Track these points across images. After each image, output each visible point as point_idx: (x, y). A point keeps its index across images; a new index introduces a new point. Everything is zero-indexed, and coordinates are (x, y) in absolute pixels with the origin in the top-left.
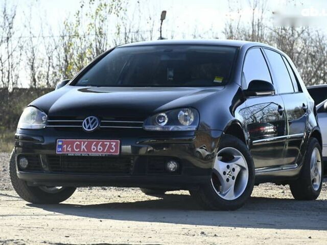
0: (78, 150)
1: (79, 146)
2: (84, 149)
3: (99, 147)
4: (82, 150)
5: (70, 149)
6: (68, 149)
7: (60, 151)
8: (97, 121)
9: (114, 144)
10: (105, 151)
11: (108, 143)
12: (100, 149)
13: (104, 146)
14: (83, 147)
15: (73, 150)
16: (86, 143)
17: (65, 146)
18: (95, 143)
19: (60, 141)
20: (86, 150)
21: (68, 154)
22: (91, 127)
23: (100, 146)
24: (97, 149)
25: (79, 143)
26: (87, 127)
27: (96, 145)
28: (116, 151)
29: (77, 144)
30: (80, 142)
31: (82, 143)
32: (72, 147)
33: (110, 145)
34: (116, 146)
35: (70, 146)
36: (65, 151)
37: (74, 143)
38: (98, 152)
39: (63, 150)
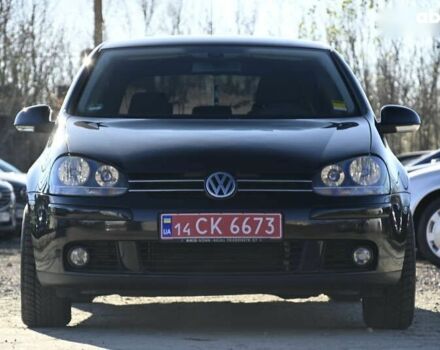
0: (205, 232)
1: (205, 226)
2: (215, 230)
3: (244, 226)
4: (212, 232)
5: (189, 231)
6: (185, 231)
7: (169, 235)
8: (232, 180)
9: (272, 220)
10: (256, 232)
11: (261, 219)
12: (247, 230)
13: (253, 224)
14: (214, 227)
15: (194, 232)
16: (220, 219)
17: (178, 226)
18: (236, 219)
19: (168, 217)
20: (220, 232)
21: (185, 240)
22: (225, 191)
23: (247, 224)
24: (241, 229)
25: (205, 220)
26: (217, 191)
27: (239, 222)
28: (276, 233)
29: (202, 222)
30: (209, 218)
31: (212, 219)
32: (192, 227)
33: (265, 223)
34: (275, 223)
35: (188, 225)
36: (179, 234)
37: (196, 221)
38: (243, 235)
39: (174, 232)
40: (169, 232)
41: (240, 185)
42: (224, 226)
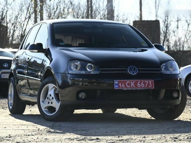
0: (129, 86)
2: (133, 86)
3: (142, 84)
4: (132, 86)
5: (124, 86)
6: (122, 86)
7: (117, 88)
8: (136, 69)
9: (151, 82)
10: (146, 86)
11: (147, 82)
12: (143, 85)
13: (145, 83)
14: (132, 84)
15: (126, 87)
16: (134, 82)
17: (120, 84)
18: (139, 82)
19: (116, 81)
21: (123, 89)
22: (135, 72)
23: (143, 83)
25: (129, 82)
26: (132, 72)
27: (140, 83)
28: (152, 87)
29: (128, 83)
30: (130, 81)
31: (132, 82)
32: (125, 85)
33: (149, 83)
34: (152, 83)
35: (123, 84)
36: (121, 87)
37: (126, 82)
38: (142, 87)
39: (119, 86)
40: (117, 86)
41: (139, 70)
42: (136, 84)
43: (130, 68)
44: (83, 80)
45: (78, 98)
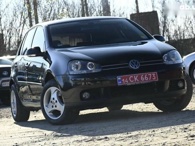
0: (133, 81)
1: (133, 79)
2: (136, 80)
3: (146, 78)
4: (135, 81)
5: (127, 81)
6: (126, 81)
7: (121, 84)
8: (138, 62)
9: (154, 74)
10: (150, 79)
11: (151, 75)
13: (148, 76)
14: (136, 79)
15: (129, 82)
16: (137, 76)
17: (123, 80)
18: (142, 75)
19: (120, 77)
20: (138, 81)
21: (127, 85)
23: (146, 77)
25: (132, 77)
26: (134, 66)
27: (144, 77)
28: (156, 79)
31: (135, 76)
32: (128, 80)
34: (155, 76)
35: (127, 79)
36: (124, 83)
37: (129, 77)
38: (146, 80)
39: (122, 82)
40: (121, 82)
41: (141, 64)
42: (139, 78)
43: (131, 62)
44: (85, 79)
45: (82, 98)
